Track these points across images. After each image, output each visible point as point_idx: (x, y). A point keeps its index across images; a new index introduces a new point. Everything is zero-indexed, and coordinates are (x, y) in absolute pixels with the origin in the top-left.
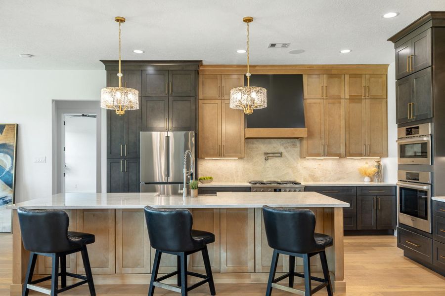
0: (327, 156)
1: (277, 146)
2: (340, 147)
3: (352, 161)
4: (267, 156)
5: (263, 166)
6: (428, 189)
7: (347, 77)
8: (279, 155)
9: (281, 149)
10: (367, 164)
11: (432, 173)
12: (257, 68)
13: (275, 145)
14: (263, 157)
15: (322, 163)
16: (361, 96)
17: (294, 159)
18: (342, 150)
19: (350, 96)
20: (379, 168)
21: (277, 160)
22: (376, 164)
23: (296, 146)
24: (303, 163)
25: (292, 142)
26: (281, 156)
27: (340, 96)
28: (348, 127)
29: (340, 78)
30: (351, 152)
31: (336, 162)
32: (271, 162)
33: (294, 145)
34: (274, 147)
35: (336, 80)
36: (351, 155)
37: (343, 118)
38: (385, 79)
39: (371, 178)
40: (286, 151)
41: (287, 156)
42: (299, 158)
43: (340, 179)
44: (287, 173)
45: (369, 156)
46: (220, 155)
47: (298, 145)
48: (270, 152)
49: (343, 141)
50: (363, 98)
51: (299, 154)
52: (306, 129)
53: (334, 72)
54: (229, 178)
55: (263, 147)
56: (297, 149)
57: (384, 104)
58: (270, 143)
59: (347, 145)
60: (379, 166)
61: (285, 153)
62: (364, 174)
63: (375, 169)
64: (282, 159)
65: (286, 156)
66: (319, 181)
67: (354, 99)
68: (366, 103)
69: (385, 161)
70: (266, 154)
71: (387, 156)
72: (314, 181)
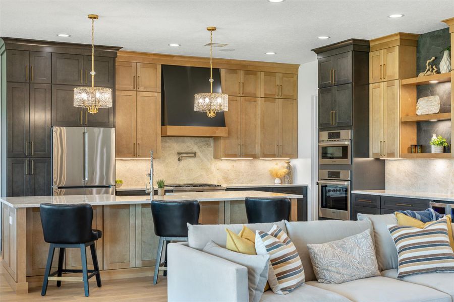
0: (243, 156)
1: (190, 145)
2: (255, 147)
3: (264, 161)
4: (181, 156)
5: (176, 167)
6: (348, 185)
7: (262, 74)
8: (193, 155)
9: (195, 149)
10: (278, 166)
11: (351, 171)
12: (175, 59)
13: (189, 144)
14: (176, 157)
15: (235, 164)
16: (275, 94)
17: (208, 160)
18: (257, 151)
19: (265, 94)
20: (289, 170)
21: (191, 161)
22: (286, 165)
23: (210, 145)
24: (216, 164)
25: (206, 141)
26: (194, 157)
27: (255, 94)
28: (263, 126)
29: (255, 74)
30: (266, 153)
31: (248, 163)
32: (184, 163)
33: (208, 144)
34: (188, 147)
35: (252, 76)
36: (266, 156)
37: (258, 117)
38: (296, 79)
39: (281, 180)
40: (200, 151)
41: (201, 157)
42: (213, 159)
43: (252, 181)
44: (201, 175)
45: (281, 157)
46: (134, 156)
47: (212, 145)
48: (183, 152)
49: (258, 141)
50: (276, 97)
51: (213, 154)
52: (226, 128)
53: (250, 68)
54: (139, 182)
55: (177, 147)
56: (211, 149)
57: (294, 104)
58: (183, 142)
59: (262, 145)
60: (289, 168)
61: (199, 153)
62: (274, 175)
63: (285, 170)
64: (196, 159)
65: (199, 157)
66: (232, 183)
67: (269, 98)
68: (279, 102)
69: (294, 162)
70: (179, 154)
71: (297, 158)
72: (227, 183)
